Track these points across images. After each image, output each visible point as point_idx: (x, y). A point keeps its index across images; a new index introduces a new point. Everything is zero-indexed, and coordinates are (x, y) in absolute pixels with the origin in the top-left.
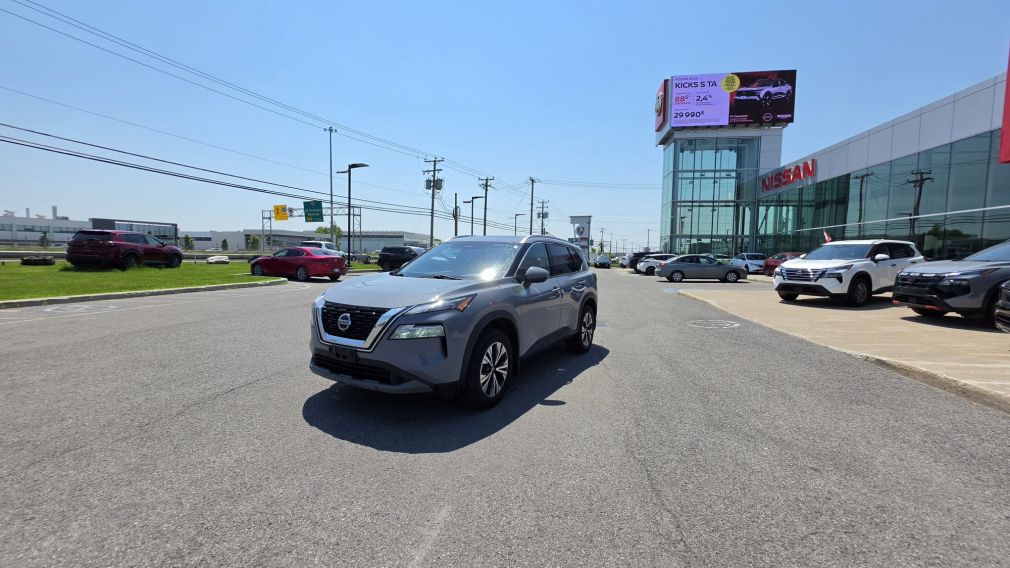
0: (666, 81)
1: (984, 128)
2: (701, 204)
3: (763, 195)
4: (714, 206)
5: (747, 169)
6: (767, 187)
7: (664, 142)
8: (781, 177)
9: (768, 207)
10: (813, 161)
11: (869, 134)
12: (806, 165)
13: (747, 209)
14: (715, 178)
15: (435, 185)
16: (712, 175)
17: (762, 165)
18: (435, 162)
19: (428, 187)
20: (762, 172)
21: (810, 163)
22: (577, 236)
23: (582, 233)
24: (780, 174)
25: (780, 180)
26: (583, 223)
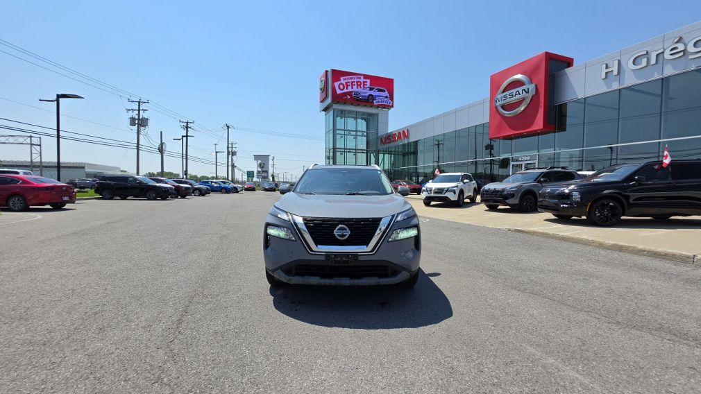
0: (327, 71)
1: (479, 122)
2: (349, 150)
3: (381, 147)
4: (356, 152)
5: (372, 131)
6: (383, 143)
7: (326, 109)
8: (390, 138)
9: (384, 154)
10: (408, 130)
11: (434, 118)
12: (404, 132)
13: (372, 155)
14: (356, 135)
15: (140, 123)
16: (354, 133)
17: (379, 130)
18: (139, 102)
19: (133, 123)
20: (380, 134)
21: (406, 131)
22: (260, 170)
23: (263, 167)
24: (389, 136)
25: (390, 139)
26: (263, 160)
